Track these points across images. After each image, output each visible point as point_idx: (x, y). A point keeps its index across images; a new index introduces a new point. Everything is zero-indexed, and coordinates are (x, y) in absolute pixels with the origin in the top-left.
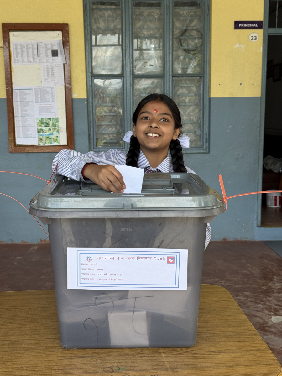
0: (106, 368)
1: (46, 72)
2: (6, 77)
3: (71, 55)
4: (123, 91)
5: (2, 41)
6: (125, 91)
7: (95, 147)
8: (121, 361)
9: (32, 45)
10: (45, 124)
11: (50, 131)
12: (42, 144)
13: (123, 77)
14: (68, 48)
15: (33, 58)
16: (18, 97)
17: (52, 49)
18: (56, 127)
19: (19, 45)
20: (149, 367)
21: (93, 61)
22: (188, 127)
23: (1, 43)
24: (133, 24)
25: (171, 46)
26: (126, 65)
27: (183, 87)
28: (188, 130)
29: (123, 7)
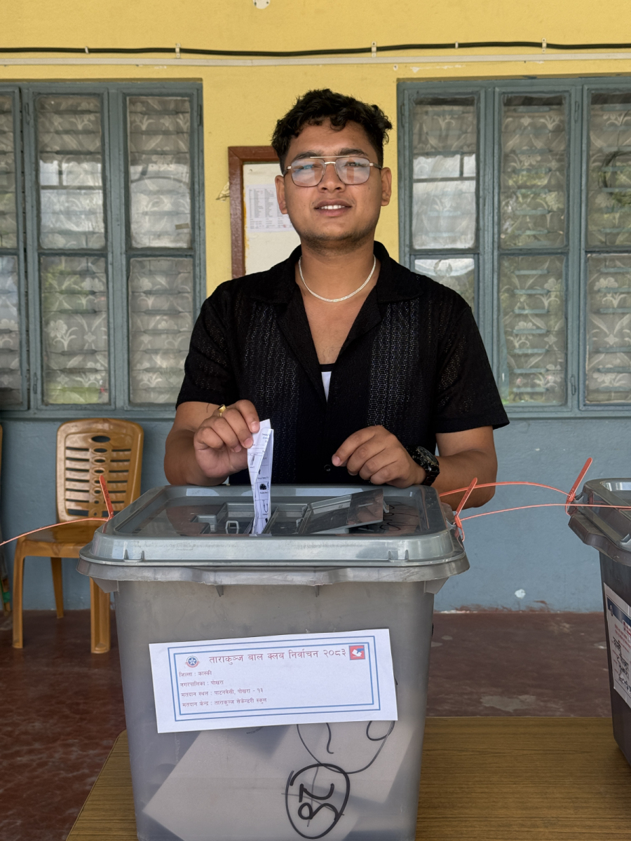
2: (232, 259)
4: (475, 279)
5: (228, 184)
13: (478, 254)
19: (262, 192)
21: (414, 222)
22: (618, 361)
23: (224, 188)
24: (502, 143)
25: (583, 187)
26: (484, 229)
27: (607, 274)
28: (619, 367)
29: (480, 108)
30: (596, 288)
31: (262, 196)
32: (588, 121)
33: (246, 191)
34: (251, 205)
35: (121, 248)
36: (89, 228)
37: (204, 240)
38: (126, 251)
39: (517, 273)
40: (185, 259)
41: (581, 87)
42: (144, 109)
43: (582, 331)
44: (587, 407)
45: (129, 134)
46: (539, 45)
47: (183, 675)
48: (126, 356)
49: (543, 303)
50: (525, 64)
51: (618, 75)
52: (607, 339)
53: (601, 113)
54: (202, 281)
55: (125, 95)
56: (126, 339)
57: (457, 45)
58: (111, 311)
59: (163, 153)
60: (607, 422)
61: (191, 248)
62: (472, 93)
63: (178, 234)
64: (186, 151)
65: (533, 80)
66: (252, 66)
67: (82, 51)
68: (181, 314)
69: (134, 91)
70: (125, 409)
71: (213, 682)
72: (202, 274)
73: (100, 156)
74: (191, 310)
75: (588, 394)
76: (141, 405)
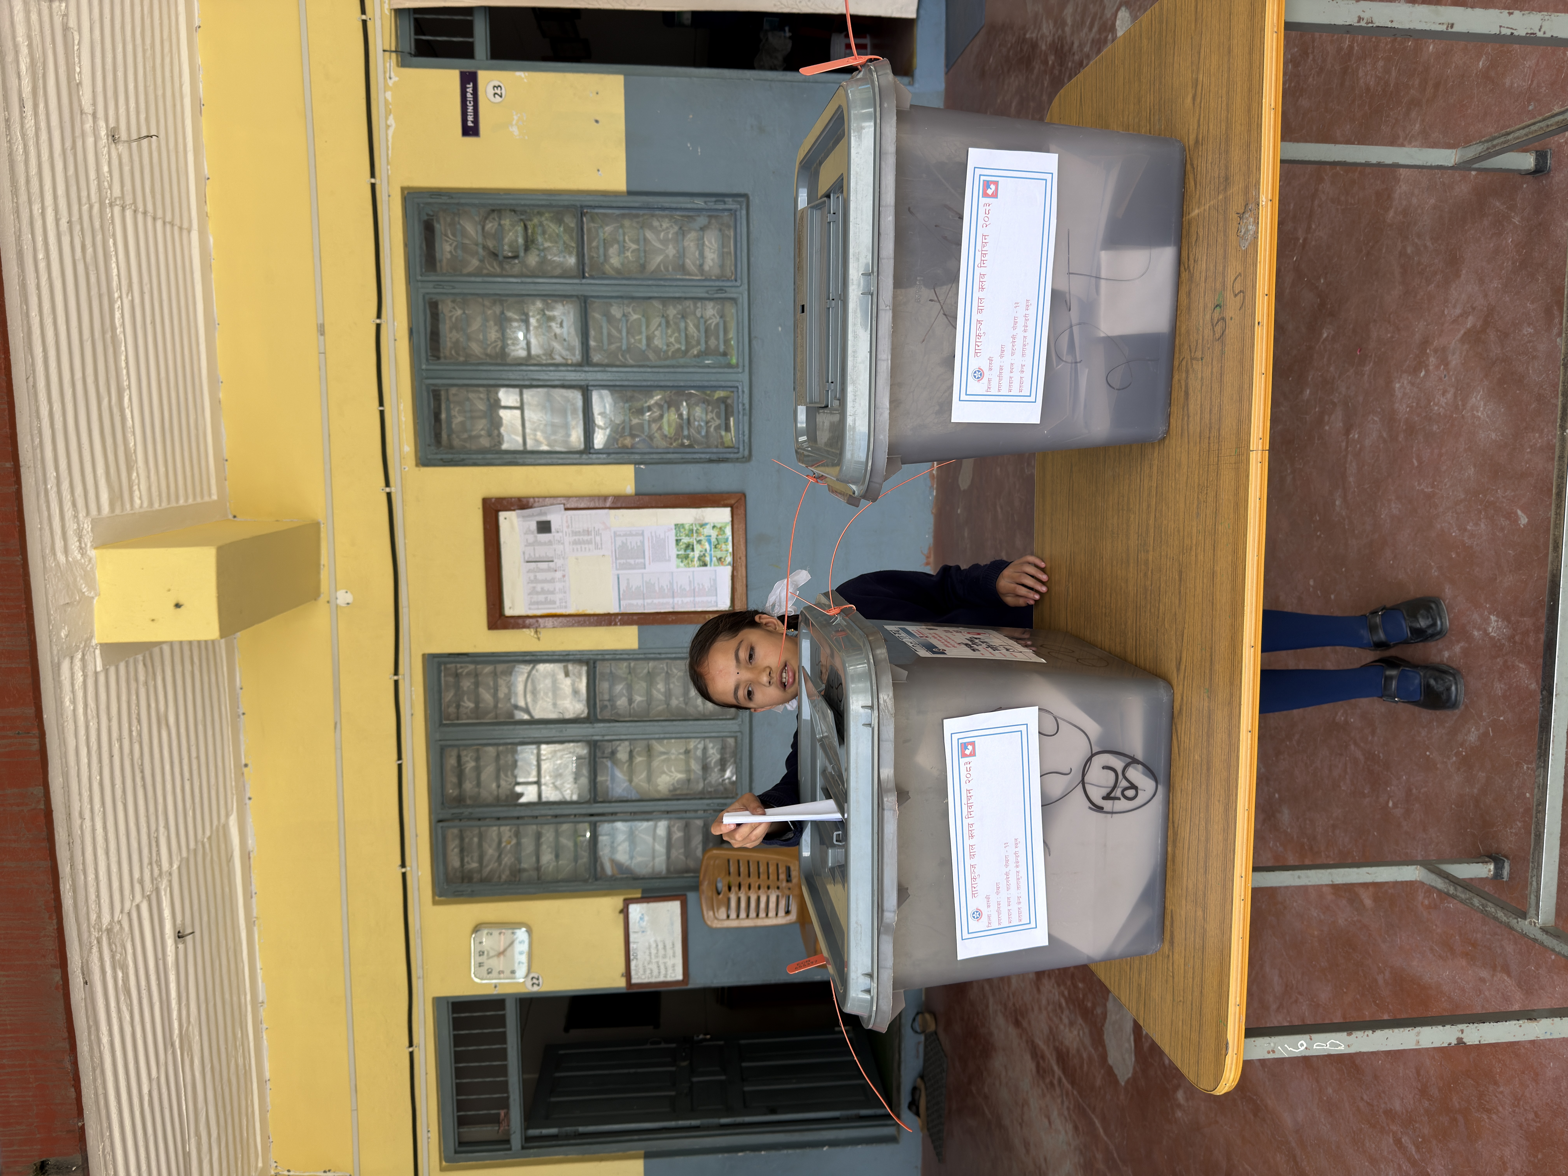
0: (1214, 334)
1: (583, 546)
2: (596, 626)
3: (546, 494)
4: (617, 388)
5: (524, 630)
6: (618, 383)
7: (736, 451)
8: (1201, 305)
9: (529, 571)
10: (688, 552)
11: (703, 542)
12: (729, 559)
13: (587, 386)
14: (532, 500)
15: (556, 570)
16: (634, 602)
17: (536, 531)
18: (695, 529)
19: (531, 598)
20: (1219, 240)
21: (558, 449)
22: (692, 245)
23: (529, 633)
24: (479, 361)
25: (519, 280)
26: (562, 380)
27: (606, 254)
28: (698, 244)
29: (442, 384)
30: (620, 268)
31: (535, 598)
32: (451, 276)
33: (529, 613)
35: (588, 727)
36: (571, 757)
37: (580, 651)
38: (591, 723)
39: (605, 346)
40: (598, 668)
41: (419, 283)
42: (454, 705)
43: (662, 283)
44: (738, 278)
45: (478, 721)
46: (378, 326)
47: (990, 923)
50: (398, 340)
52: (670, 256)
53: (444, 262)
54: (618, 653)
55: (441, 725)
57: (381, 409)
58: (648, 736)
59: (496, 689)
61: (588, 663)
62: (428, 392)
63: (574, 675)
65: (414, 330)
67: (400, 767)
68: (650, 670)
69: (436, 717)
71: (998, 893)
72: (612, 653)
74: (646, 661)
75: (725, 277)
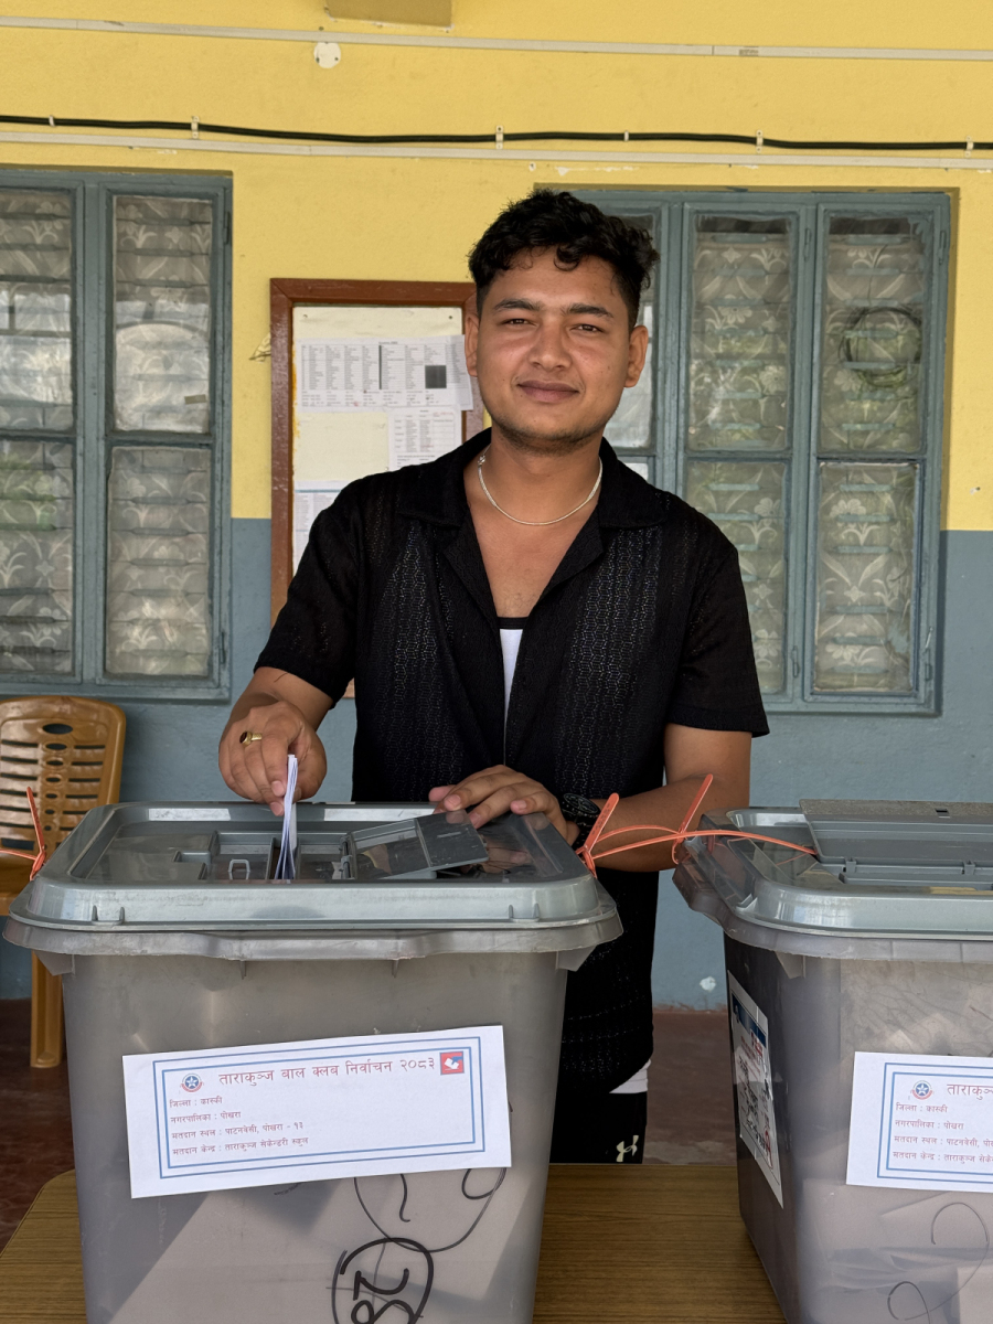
1: (404, 437)
2: (273, 452)
5: (269, 336)
9: (365, 350)
15: (365, 392)
16: (310, 515)
17: (429, 364)
19: (321, 350)
22: (865, 627)
23: (263, 344)
24: (693, 289)
25: (815, 360)
26: (664, 418)
27: (851, 494)
28: (865, 636)
29: (660, 233)
30: (832, 515)
31: (321, 356)
32: (824, 258)
33: (297, 347)
34: (303, 370)
35: (98, 430)
36: (47, 397)
37: (230, 422)
38: (106, 435)
39: (714, 486)
40: (199, 450)
41: (814, 207)
42: (141, 216)
43: (810, 579)
44: (816, 697)
45: (115, 253)
46: (752, 141)
47: (176, 1104)
48: (101, 599)
49: (752, 534)
50: (730, 169)
51: (871, 190)
52: (847, 593)
53: (844, 247)
54: (225, 485)
55: (110, 192)
56: (101, 573)
57: (627, 137)
58: (79, 527)
59: (169, 285)
60: (845, 720)
61: (208, 434)
62: (648, 210)
63: (189, 412)
64: (205, 282)
65: (743, 194)
66: (311, 156)
67: (44, 122)
68: (190, 536)
69: (123, 186)
70: (98, 682)
71: (224, 1115)
72: (225, 475)
73: (68, 286)
74: (207, 530)
75: (818, 677)
76: (123, 677)
